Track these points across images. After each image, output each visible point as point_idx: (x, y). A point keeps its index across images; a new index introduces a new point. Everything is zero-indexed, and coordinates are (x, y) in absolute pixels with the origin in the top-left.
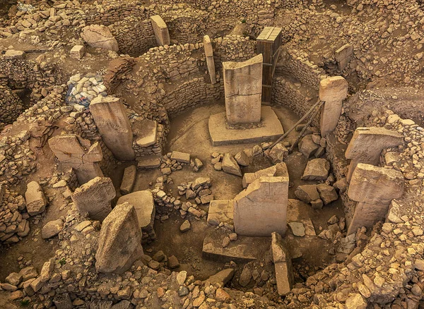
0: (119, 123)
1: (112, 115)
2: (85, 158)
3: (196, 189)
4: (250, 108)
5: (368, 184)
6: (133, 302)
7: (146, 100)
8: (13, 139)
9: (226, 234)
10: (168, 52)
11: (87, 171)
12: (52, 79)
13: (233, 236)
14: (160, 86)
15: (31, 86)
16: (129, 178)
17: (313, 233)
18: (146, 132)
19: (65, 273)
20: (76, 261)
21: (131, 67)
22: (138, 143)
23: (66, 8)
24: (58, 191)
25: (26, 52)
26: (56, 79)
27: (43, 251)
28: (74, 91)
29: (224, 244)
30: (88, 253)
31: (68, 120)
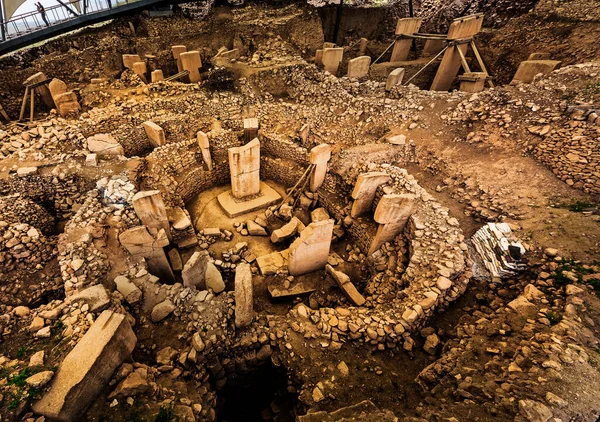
0: (159, 213)
1: (154, 206)
2: (156, 244)
3: (238, 253)
4: (251, 182)
5: (394, 208)
6: (273, 344)
7: (165, 192)
8: (78, 244)
9: (285, 278)
10: (170, 150)
11: (157, 257)
12: (74, 188)
13: (291, 278)
14: (172, 178)
15: (51, 199)
16: (176, 258)
17: (342, 261)
18: (179, 218)
19: (214, 337)
20: (215, 325)
21: (146, 166)
22: (176, 227)
23: (53, 125)
24: (143, 278)
25: (38, 167)
26: (78, 187)
27: (161, 333)
28: (107, 193)
29: (287, 287)
30: (221, 315)
31: (116, 218)
